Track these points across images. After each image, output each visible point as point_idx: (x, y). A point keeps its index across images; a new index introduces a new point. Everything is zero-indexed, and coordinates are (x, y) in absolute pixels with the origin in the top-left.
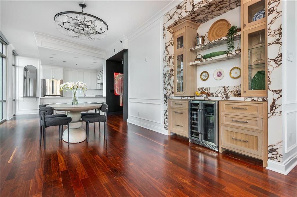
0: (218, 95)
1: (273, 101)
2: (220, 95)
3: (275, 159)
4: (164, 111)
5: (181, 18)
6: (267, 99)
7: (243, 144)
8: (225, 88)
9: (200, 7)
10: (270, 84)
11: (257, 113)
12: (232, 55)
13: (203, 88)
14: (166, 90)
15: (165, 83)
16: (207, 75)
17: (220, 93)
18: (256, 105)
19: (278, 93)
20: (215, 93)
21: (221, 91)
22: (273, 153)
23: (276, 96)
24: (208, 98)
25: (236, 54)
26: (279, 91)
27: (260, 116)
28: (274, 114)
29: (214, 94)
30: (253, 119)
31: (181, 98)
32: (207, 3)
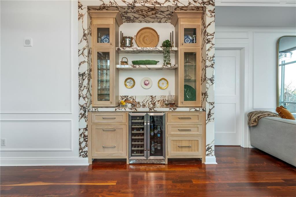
0: (145, 104)
1: (209, 110)
2: (147, 104)
3: (210, 155)
4: (80, 130)
5: (115, 5)
6: (205, 109)
7: (187, 149)
8: (152, 97)
9: (144, 6)
10: (207, 97)
11: (198, 121)
12: (167, 67)
13: (128, 96)
14: (84, 98)
15: (82, 89)
16: (132, 82)
17: (148, 102)
18: (198, 114)
19: (212, 105)
20: (141, 102)
21: (148, 100)
22: (209, 150)
23: (211, 107)
24: (153, 109)
25: (171, 67)
26: (212, 103)
27: (200, 123)
28: (210, 120)
29: (140, 104)
30: (196, 126)
31: (114, 110)
32: (153, 6)
